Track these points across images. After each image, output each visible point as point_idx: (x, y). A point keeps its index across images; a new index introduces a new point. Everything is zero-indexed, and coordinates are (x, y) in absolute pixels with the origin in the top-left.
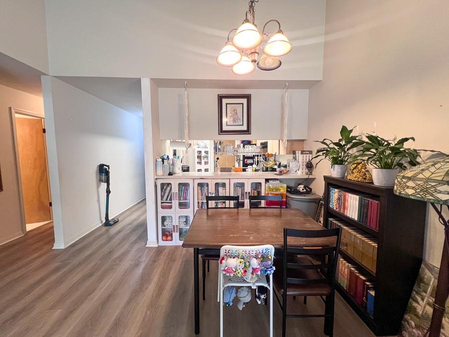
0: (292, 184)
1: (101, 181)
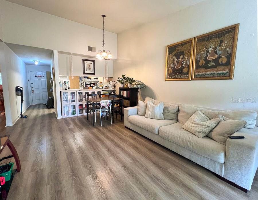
0: (110, 92)
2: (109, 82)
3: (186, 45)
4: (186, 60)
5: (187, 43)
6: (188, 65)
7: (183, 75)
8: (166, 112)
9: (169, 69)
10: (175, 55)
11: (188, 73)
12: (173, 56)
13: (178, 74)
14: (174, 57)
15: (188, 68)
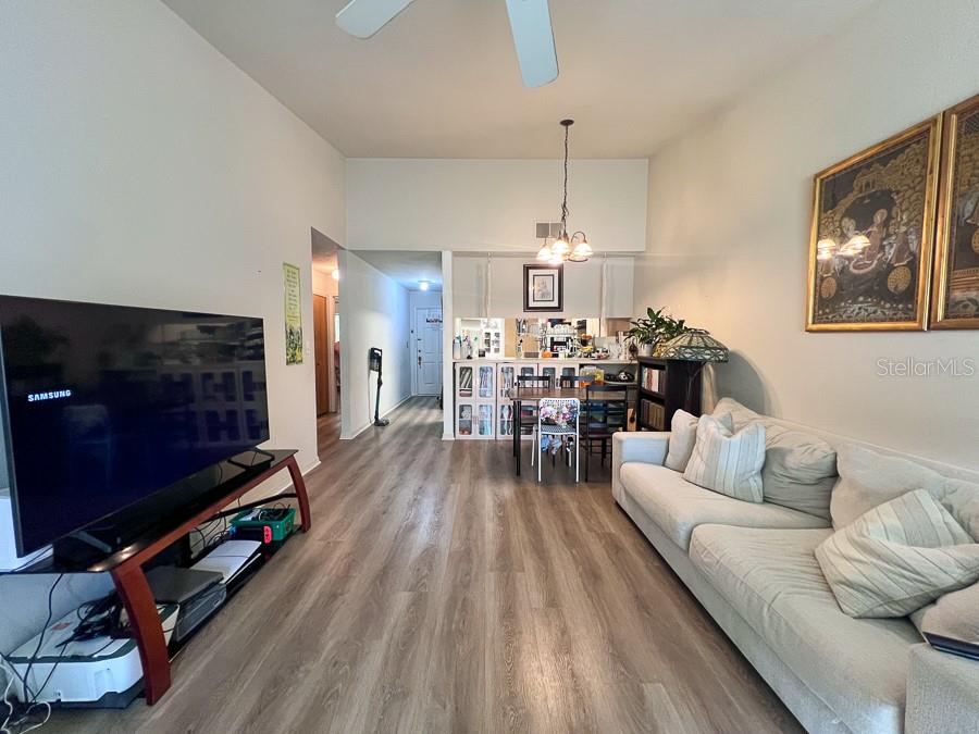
0: (614, 372)
1: (371, 368)
2: (617, 335)
3: (902, 157)
4: (903, 229)
5: (908, 146)
6: (912, 253)
7: (888, 305)
8: (774, 469)
9: (822, 279)
10: (848, 214)
11: (910, 294)
12: (842, 218)
13: (861, 299)
14: (846, 220)
15: (913, 267)
